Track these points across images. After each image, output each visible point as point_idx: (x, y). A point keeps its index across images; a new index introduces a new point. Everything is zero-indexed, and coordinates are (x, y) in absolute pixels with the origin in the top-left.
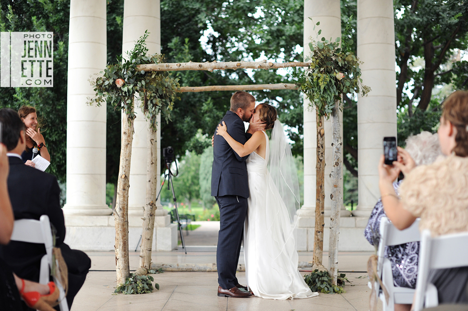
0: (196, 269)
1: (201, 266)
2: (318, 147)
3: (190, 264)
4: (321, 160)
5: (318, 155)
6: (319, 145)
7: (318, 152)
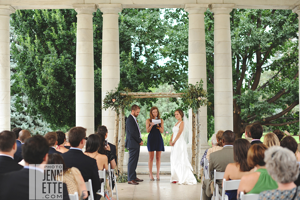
0: (142, 173)
1: (144, 172)
2: (193, 122)
3: (140, 171)
4: (194, 127)
5: (193, 125)
6: (193, 121)
7: (193, 124)
